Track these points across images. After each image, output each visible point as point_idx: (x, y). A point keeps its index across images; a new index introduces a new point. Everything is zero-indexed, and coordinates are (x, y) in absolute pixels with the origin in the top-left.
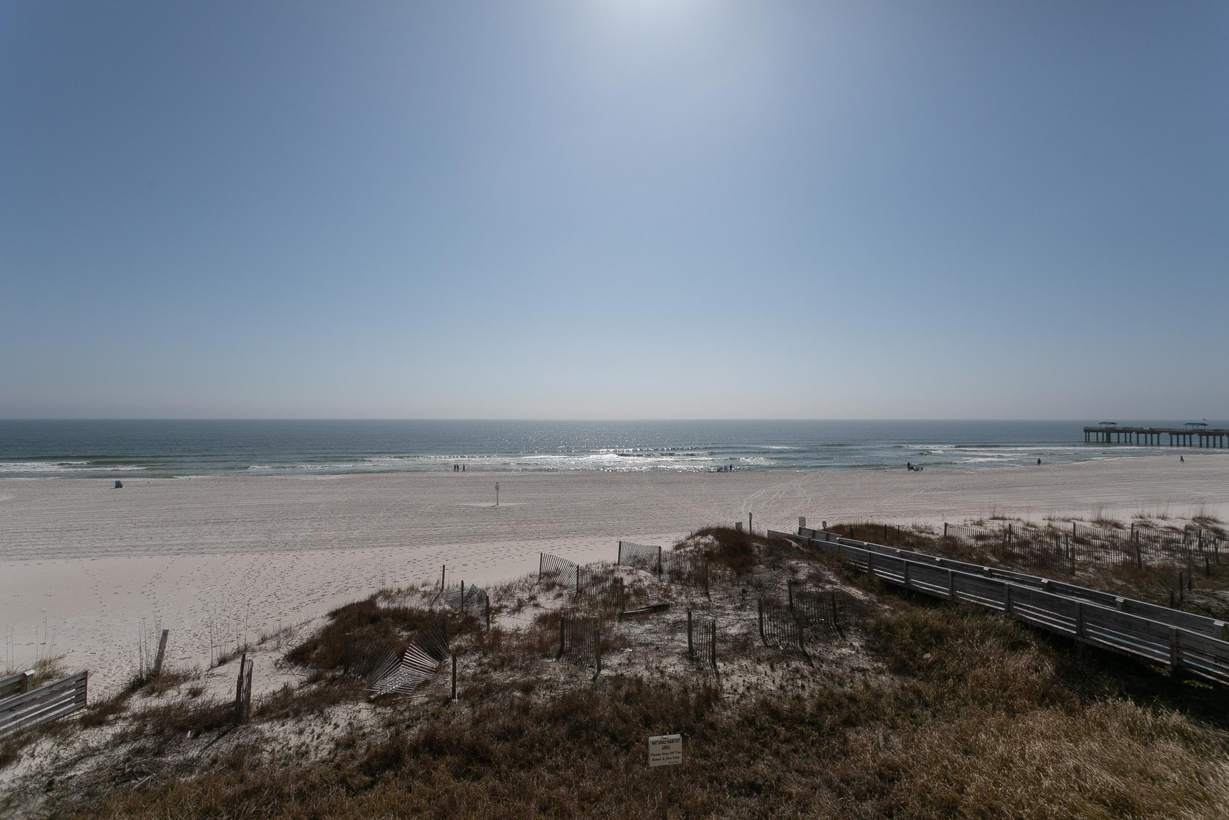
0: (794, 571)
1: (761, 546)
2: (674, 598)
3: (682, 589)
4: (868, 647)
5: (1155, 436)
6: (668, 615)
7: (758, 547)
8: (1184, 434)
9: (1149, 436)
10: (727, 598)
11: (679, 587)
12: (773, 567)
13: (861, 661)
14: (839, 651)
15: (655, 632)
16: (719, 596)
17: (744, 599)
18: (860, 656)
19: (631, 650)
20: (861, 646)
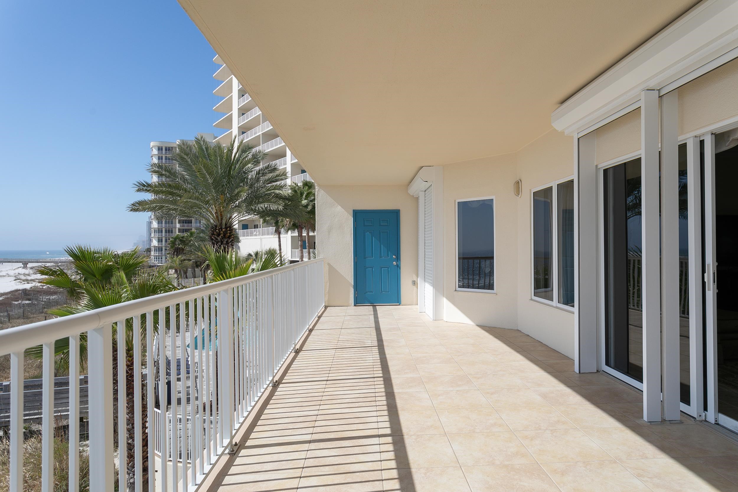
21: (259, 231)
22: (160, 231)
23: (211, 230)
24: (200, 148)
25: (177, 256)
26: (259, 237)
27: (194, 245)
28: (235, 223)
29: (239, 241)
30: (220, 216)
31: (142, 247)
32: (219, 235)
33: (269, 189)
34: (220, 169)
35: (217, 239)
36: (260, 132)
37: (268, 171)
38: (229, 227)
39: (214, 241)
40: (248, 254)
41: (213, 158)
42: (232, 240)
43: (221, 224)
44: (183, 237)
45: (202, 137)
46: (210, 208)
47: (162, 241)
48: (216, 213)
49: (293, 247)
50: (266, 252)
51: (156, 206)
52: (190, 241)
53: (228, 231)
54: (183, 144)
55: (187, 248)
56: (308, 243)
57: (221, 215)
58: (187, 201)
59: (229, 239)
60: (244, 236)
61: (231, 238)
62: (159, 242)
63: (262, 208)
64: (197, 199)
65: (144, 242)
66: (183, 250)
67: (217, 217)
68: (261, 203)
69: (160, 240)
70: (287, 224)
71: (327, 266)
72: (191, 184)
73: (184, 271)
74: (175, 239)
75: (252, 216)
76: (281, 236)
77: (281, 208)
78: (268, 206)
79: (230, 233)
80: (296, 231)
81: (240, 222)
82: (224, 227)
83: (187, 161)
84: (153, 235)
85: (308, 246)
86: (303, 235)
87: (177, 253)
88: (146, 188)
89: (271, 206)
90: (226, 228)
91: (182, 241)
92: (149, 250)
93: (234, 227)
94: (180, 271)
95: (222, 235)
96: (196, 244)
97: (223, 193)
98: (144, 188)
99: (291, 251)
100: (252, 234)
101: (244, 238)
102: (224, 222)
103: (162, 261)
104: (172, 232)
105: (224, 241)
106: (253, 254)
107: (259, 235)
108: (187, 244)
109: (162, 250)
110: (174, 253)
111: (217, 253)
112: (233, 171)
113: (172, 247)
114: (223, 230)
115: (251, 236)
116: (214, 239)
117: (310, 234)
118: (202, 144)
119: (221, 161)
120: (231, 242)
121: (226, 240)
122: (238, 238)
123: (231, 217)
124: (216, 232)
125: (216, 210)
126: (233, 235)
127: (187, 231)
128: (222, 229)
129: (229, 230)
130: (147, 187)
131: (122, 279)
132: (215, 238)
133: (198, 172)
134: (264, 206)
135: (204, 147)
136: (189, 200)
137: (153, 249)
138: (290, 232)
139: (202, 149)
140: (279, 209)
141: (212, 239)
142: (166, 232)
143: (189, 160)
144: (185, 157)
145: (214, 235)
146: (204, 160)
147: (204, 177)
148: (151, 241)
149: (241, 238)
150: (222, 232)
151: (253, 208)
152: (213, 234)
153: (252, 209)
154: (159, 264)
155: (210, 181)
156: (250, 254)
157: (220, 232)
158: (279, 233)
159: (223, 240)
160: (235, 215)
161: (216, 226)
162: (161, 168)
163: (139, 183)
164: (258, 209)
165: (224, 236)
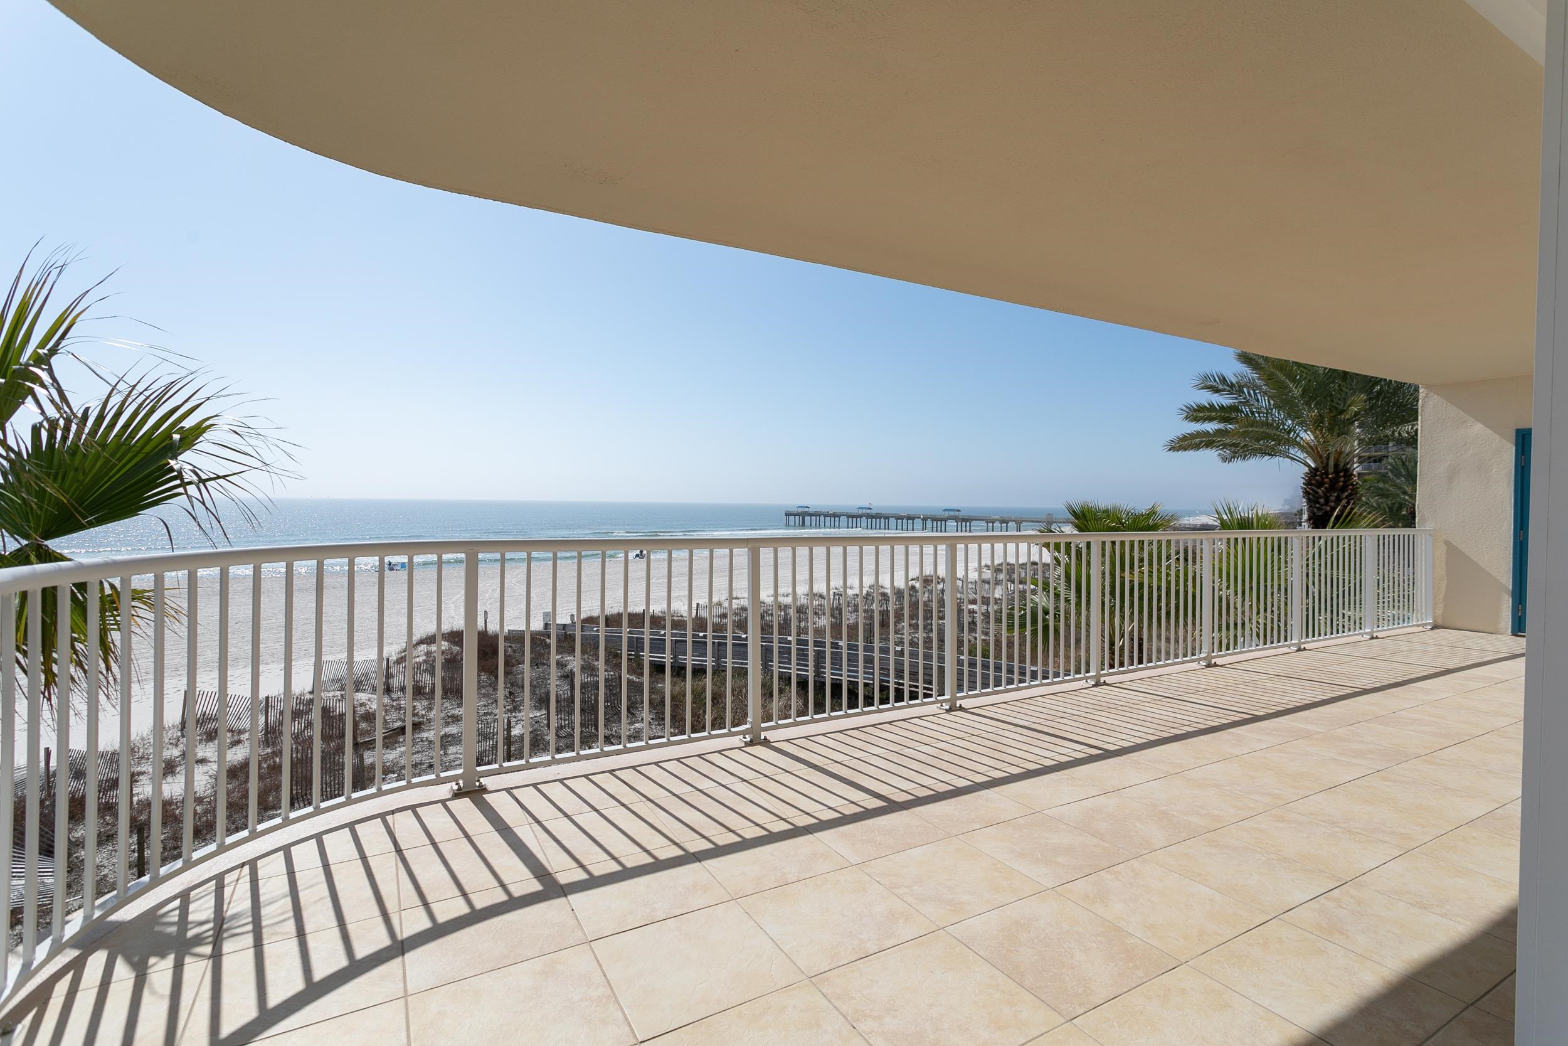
0: (562, 665)
1: (513, 645)
2: (422, 715)
3: (430, 704)
4: (659, 718)
5: (837, 519)
6: (423, 734)
7: (510, 647)
8: (857, 517)
9: (833, 518)
10: (493, 703)
11: (425, 703)
12: (537, 665)
13: (655, 731)
14: (633, 727)
15: (418, 752)
16: (482, 703)
17: (513, 701)
18: (654, 727)
19: (396, 775)
20: (652, 719)
30: (1324, 451)
32: (1320, 485)
35: (1317, 493)
38: (1342, 470)
39: (1311, 496)
42: (1350, 495)
43: (1326, 467)
48: (1316, 446)
53: (1340, 478)
57: (1327, 450)
58: (1246, 431)
59: (1343, 493)
61: (1347, 491)
63: (1408, 433)
67: (1319, 453)
71: (1443, 545)
79: (1344, 482)
82: (1331, 469)
90: (1336, 472)
95: (1326, 485)
97: (1333, 408)
105: (1331, 496)
114: (1330, 476)
116: (1311, 492)
120: (1346, 497)
121: (1336, 494)
124: (1316, 480)
126: (1351, 485)
129: (1344, 476)
132: (1313, 490)
136: (1250, 429)
141: (1308, 493)
145: (1312, 485)
150: (1326, 480)
152: (1310, 484)
155: (1297, 392)
157: (1323, 479)
159: (1328, 495)
161: (1316, 471)
162: (1215, 380)
163: (1187, 407)
164: (1400, 434)
165: (1333, 487)
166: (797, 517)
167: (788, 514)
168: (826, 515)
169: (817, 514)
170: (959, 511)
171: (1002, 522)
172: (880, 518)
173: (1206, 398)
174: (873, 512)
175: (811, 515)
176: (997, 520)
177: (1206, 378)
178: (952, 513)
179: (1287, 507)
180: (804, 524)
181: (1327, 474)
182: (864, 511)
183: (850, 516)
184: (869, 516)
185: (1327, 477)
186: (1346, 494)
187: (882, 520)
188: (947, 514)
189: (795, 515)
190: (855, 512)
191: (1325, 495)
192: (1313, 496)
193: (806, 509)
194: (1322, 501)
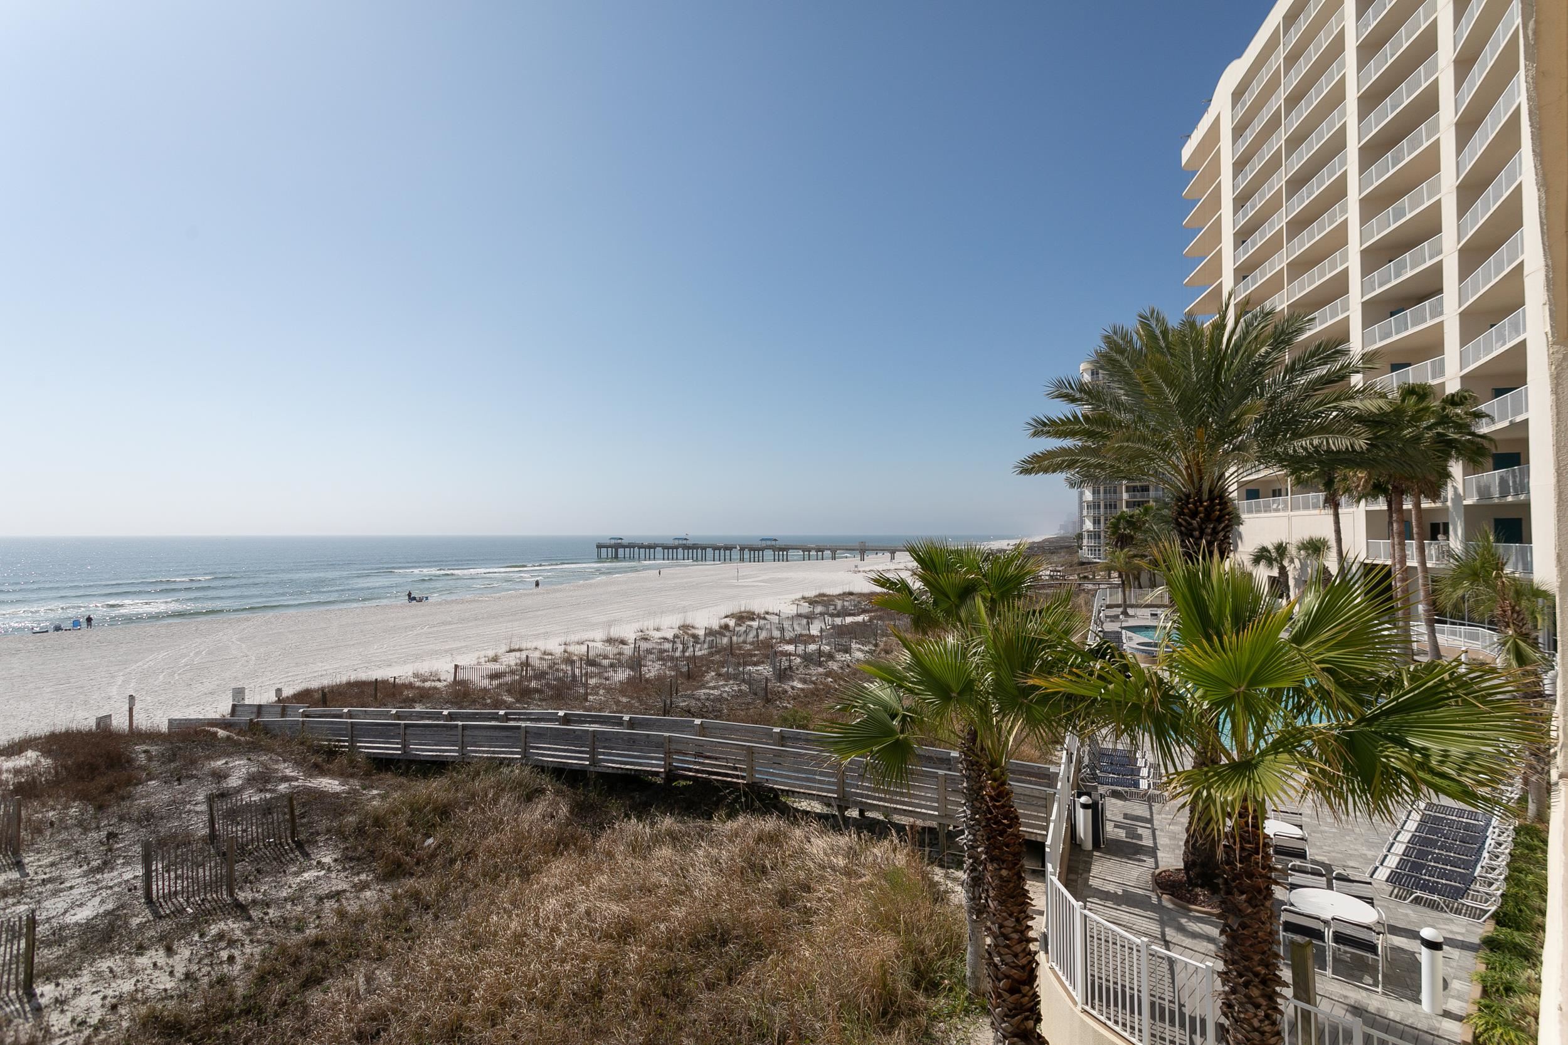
0: (219, 777)
1: (153, 748)
4: (346, 858)
7: (145, 751)
8: (673, 548)
13: (334, 881)
14: (298, 880)
17: (109, 850)
18: (333, 875)
21: (1285, 502)
22: (1095, 505)
23: (1177, 505)
24: (1151, 335)
25: (1122, 550)
26: (1286, 514)
27: (1151, 530)
28: (1231, 489)
29: (1240, 523)
30: (1196, 472)
31: (1071, 532)
32: (1194, 515)
33: (1322, 401)
34: (1196, 371)
35: (1191, 524)
36: (1283, 303)
37: (1317, 360)
38: (1219, 497)
39: (1183, 528)
40: (1260, 547)
41: (1178, 350)
42: (1227, 526)
43: (1199, 491)
44: (1132, 516)
45: (1153, 311)
46: (1174, 458)
47: (1099, 523)
48: (1187, 468)
49: (1371, 533)
50: (1303, 544)
51: (1063, 461)
52: (1144, 523)
53: (1215, 506)
54: (1115, 333)
55: (1139, 536)
56: (1418, 527)
57: (1199, 471)
58: (1121, 447)
59: (1220, 523)
60: (1250, 511)
61: (1224, 521)
62: (1094, 523)
64: (1144, 440)
65: (1074, 523)
66: (1132, 538)
67: (1190, 476)
68: (1302, 436)
69: (1096, 521)
70: (1358, 486)
72: (1132, 411)
73: (1134, 574)
74: (1119, 519)
75: (1275, 470)
76: (1340, 511)
77: (1361, 443)
78: (1322, 442)
79: (1220, 510)
80: (1381, 499)
81: (1241, 485)
82: (1205, 496)
83: (1122, 367)
84: (1085, 512)
85: (1417, 533)
86: (1405, 507)
87: (1122, 543)
88: (1047, 428)
89: (1331, 442)
90: (1211, 499)
91: (1131, 522)
92: (1080, 537)
93: (1230, 496)
94: (1127, 576)
95: (1202, 515)
96: (1155, 527)
97: (1203, 422)
98: (1045, 429)
99: (1367, 543)
100: (1267, 509)
101: (1251, 516)
102: (1206, 486)
103: (1099, 555)
104: (1115, 507)
105: (1207, 528)
106: (1270, 547)
107: (1285, 509)
108: (1139, 528)
109: (1099, 538)
110: (1117, 543)
111: (1188, 563)
112: (1225, 373)
113: (1113, 533)
114: (1205, 504)
115: (1266, 511)
116: (1183, 523)
117: (1423, 506)
118: (1154, 326)
119: (1198, 354)
120: (1223, 529)
121: (1212, 526)
122: (1239, 517)
123: (1223, 474)
124: (1188, 508)
125: (1188, 461)
126: (1228, 514)
127: (1139, 504)
128: (1201, 503)
129: (1219, 504)
130: (1049, 426)
131: (979, 613)
132: (1186, 520)
133: (1145, 382)
134: (1311, 444)
135: (1158, 332)
136: (1126, 444)
137: (1085, 534)
138: (1363, 502)
139: (1156, 338)
140: (1357, 448)
141: (1180, 525)
142: (1106, 506)
143: (1126, 363)
144: (1118, 357)
145: (1184, 515)
146: (1158, 355)
147: (1159, 392)
148: (1082, 522)
149: (1243, 516)
150: (1201, 508)
151: (1279, 450)
152: (1181, 513)
153: (1277, 454)
154: (1095, 560)
155: (1173, 399)
156: (1264, 548)
157: (1197, 508)
158: (1336, 506)
159: (1204, 526)
160: (1233, 469)
161: (1188, 496)
162: (1072, 388)
163: (1035, 420)
164: (1295, 451)
165: (1208, 518)
166: (610, 549)
167: (600, 546)
168: (641, 547)
169: (631, 546)
170: (775, 540)
171: (818, 550)
172: (697, 548)
173: (1061, 410)
174: (689, 542)
175: (624, 547)
176: (813, 549)
177: (1060, 384)
178: (769, 543)
179: (1062, 532)
180: (616, 557)
181: (1201, 501)
182: (681, 542)
183: (665, 547)
184: (686, 547)
185: (1201, 505)
186: (1223, 525)
187: (699, 551)
188: (764, 544)
189: (607, 547)
190: (671, 542)
191: (1200, 526)
192: (1186, 528)
193: (619, 541)
194: (1197, 533)
